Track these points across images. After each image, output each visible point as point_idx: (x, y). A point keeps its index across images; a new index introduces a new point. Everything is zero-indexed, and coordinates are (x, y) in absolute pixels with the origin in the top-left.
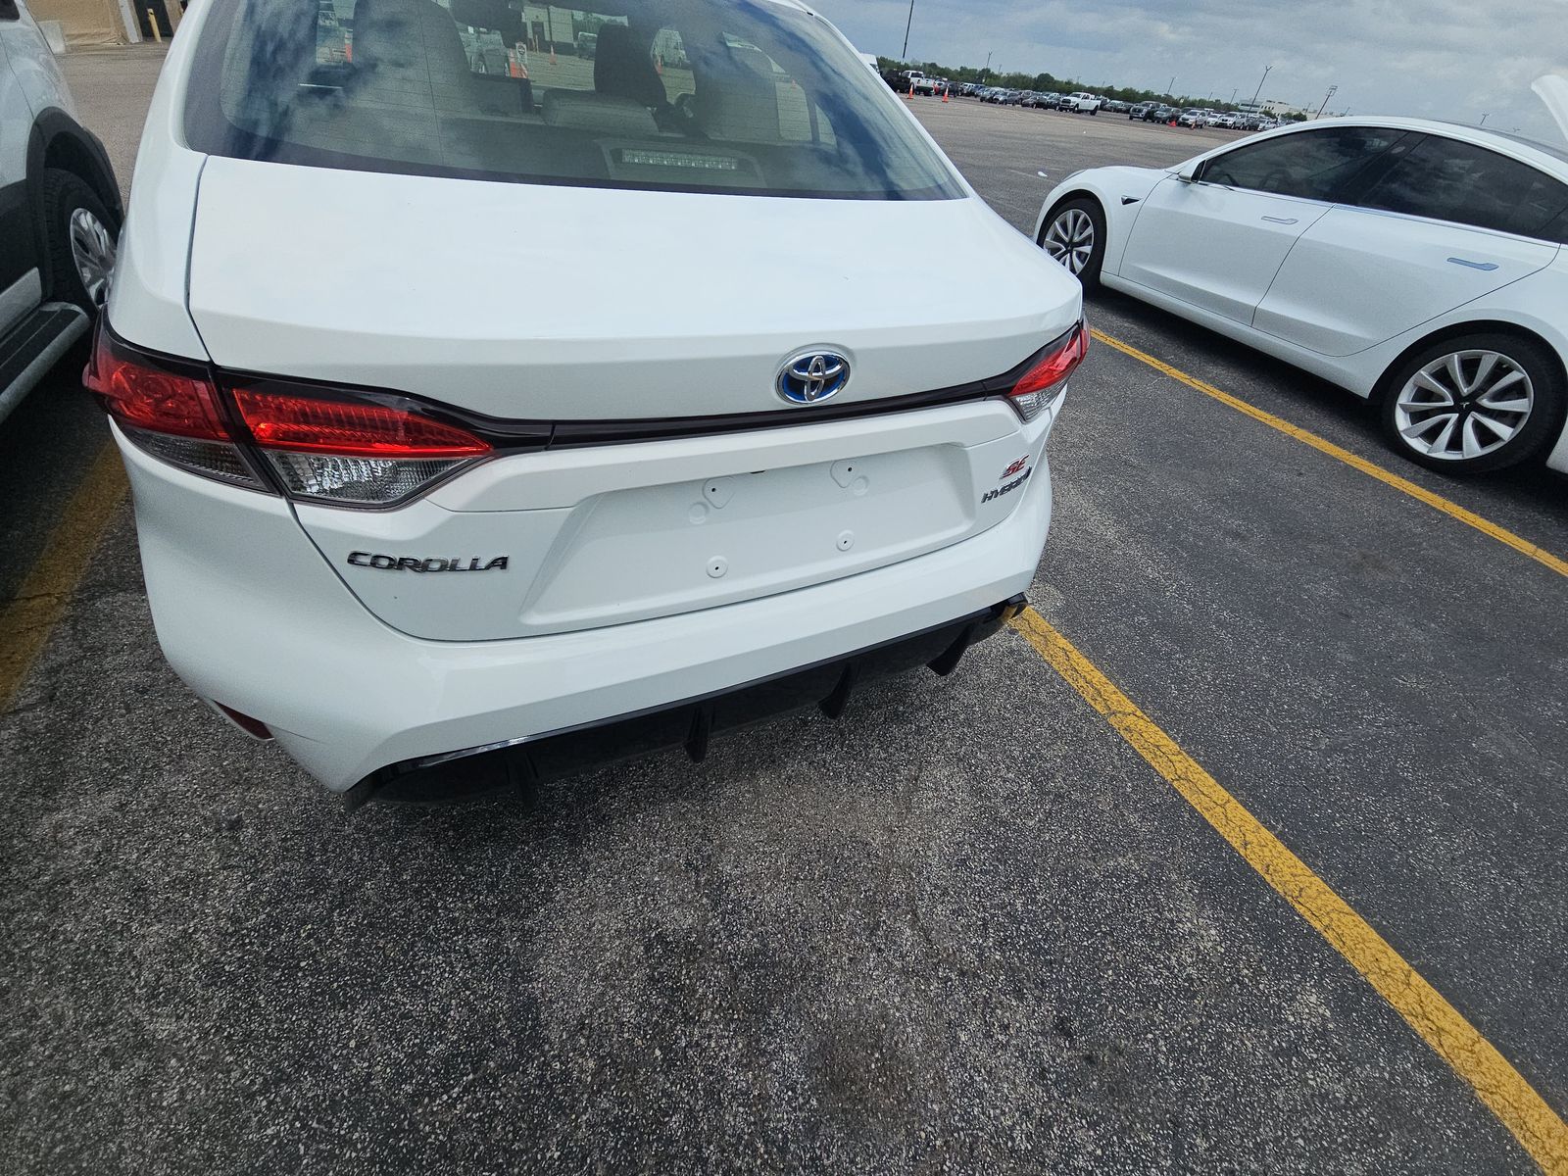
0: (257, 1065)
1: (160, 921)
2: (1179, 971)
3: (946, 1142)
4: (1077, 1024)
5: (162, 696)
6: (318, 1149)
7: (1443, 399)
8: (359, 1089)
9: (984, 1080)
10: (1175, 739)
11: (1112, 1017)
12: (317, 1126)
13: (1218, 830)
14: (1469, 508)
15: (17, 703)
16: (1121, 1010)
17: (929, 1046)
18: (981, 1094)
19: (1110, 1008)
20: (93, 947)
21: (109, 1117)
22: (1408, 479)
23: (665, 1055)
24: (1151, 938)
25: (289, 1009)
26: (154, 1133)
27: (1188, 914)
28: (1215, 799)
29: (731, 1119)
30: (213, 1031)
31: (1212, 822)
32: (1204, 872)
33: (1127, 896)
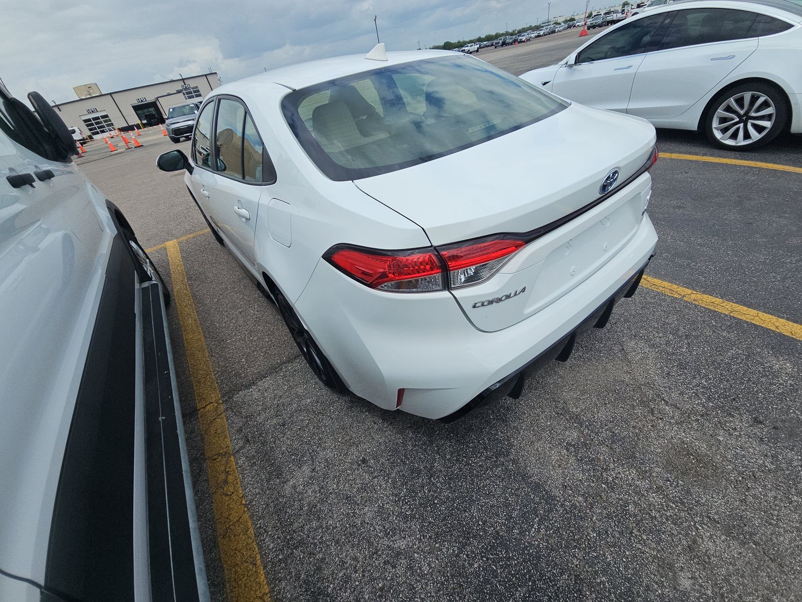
0: (450, 543)
1: (366, 506)
2: (786, 384)
3: (743, 478)
4: (761, 418)
5: (292, 424)
6: (500, 565)
7: (733, 119)
8: (497, 538)
9: (741, 451)
10: (717, 297)
11: (773, 410)
12: (493, 557)
13: (762, 325)
14: (766, 162)
15: (235, 448)
16: (774, 406)
17: (710, 447)
18: (744, 456)
19: (770, 407)
20: (348, 526)
21: (406, 588)
22: (733, 159)
23: (607, 486)
24: (766, 376)
25: (444, 519)
26: (430, 586)
27: (774, 362)
28: (752, 314)
29: (653, 499)
30: (422, 538)
31: (758, 324)
32: (769, 344)
33: (745, 363)
